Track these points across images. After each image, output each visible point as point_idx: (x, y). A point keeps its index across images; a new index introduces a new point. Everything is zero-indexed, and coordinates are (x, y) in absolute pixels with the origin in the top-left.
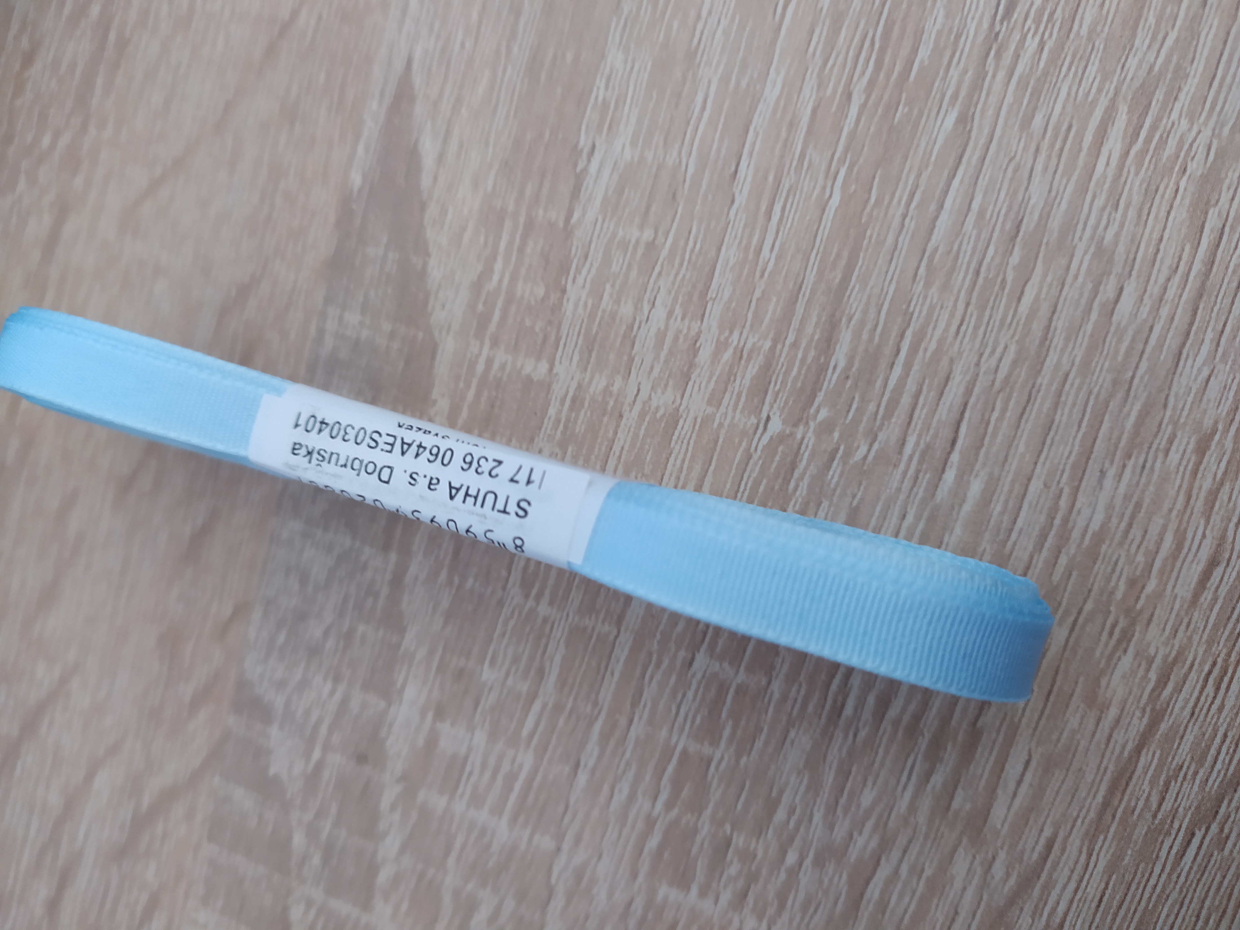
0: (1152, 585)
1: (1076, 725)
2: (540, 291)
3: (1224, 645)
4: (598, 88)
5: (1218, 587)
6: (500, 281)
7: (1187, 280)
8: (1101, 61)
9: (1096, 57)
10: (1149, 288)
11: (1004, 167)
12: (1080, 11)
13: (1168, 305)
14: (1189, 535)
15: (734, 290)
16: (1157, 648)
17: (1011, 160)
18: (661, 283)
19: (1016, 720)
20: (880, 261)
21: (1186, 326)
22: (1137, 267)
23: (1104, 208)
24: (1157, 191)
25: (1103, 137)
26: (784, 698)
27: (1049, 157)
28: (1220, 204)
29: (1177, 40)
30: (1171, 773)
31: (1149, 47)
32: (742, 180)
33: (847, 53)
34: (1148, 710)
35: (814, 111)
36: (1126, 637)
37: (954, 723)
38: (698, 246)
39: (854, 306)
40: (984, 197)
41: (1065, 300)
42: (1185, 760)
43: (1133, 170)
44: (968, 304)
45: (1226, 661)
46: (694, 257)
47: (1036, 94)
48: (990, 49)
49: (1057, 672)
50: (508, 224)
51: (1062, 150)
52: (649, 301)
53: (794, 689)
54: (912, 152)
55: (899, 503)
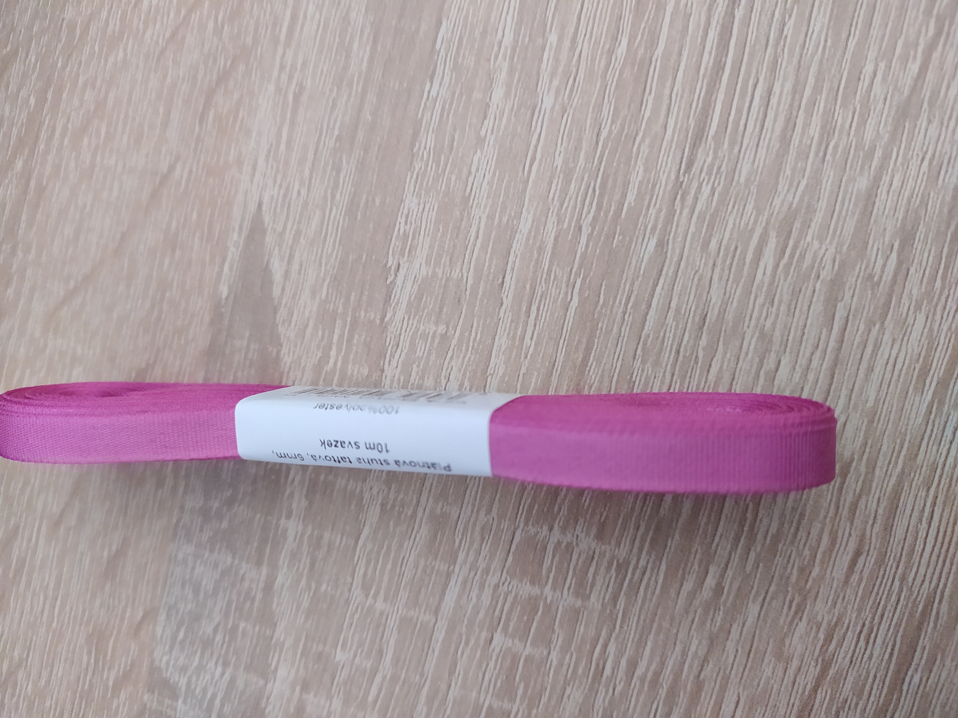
0: (816, 571)
1: (770, 674)
2: (366, 371)
3: (870, 612)
4: (400, 223)
5: (862, 571)
6: (335, 363)
7: (825, 354)
8: (755, 201)
9: (751, 198)
10: (799, 360)
11: (692, 277)
12: (739, 166)
13: (813, 372)
14: (840, 534)
15: (506, 368)
16: (823, 616)
17: (697, 272)
18: (453, 363)
19: (728, 672)
20: (609, 345)
21: (827, 387)
22: (789, 345)
23: (763, 305)
24: (800, 291)
25: (760, 255)
26: (561, 664)
27: (723, 270)
28: (844, 300)
29: (807, 185)
30: (840, 705)
31: (788, 191)
32: (507, 289)
33: (577, 198)
34: (820, 660)
35: (556, 239)
36: (800, 609)
37: (684, 676)
38: (479, 336)
39: (593, 377)
40: (679, 298)
41: (741, 370)
42: (848, 696)
43: (782, 278)
44: (673, 375)
45: (871, 622)
46: (476, 344)
47: (711, 226)
48: (677, 193)
49: (754, 637)
50: (339, 322)
51: (731, 264)
52: (445, 377)
53: (568, 657)
54: (627, 267)
55: (633, 519)
